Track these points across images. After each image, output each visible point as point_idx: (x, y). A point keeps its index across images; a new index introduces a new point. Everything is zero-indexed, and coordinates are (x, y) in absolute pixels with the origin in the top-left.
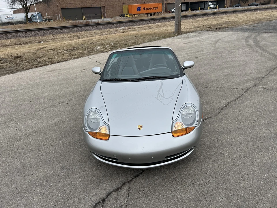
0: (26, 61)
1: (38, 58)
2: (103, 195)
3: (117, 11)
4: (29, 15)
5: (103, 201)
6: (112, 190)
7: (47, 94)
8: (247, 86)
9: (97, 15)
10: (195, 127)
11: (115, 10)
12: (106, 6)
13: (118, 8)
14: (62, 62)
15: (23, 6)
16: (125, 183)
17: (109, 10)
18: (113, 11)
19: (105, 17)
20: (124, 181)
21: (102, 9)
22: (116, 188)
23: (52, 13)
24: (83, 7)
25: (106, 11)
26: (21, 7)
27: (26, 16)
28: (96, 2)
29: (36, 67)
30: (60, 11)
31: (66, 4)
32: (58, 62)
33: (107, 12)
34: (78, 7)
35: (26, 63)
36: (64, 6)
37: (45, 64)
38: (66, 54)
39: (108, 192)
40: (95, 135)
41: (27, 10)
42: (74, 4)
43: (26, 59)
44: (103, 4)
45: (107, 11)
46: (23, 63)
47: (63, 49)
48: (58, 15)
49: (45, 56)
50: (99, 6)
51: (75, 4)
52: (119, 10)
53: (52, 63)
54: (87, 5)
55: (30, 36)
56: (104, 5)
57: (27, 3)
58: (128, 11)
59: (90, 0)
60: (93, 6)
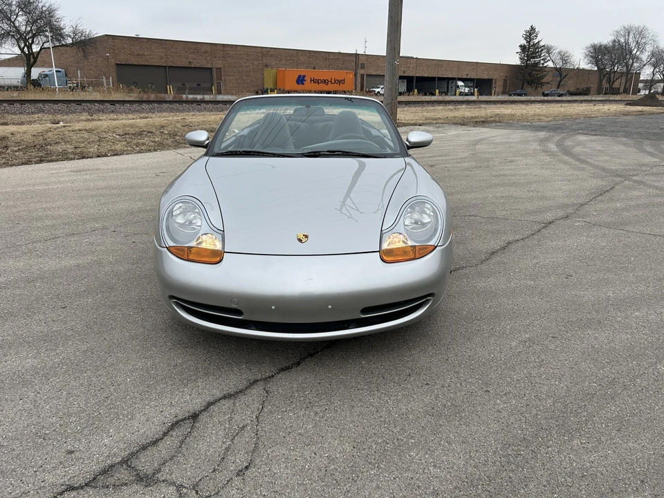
0: (16, 149)
1: (46, 145)
2: (196, 404)
3: (248, 81)
4: (35, 73)
5: (195, 417)
6: (219, 394)
7: (62, 212)
8: (549, 216)
9: (202, 85)
10: (436, 247)
11: (245, 78)
12: (224, 67)
13: (252, 75)
14: (108, 156)
15: (22, 50)
16: (256, 382)
17: (231, 78)
18: (239, 81)
19: (219, 92)
20: (252, 378)
21: (214, 74)
22: (232, 391)
23: (92, 72)
24: (170, 64)
25: (223, 78)
26: (17, 51)
27: (28, 73)
28: (202, 56)
29: (41, 161)
30: (113, 70)
31: (130, 54)
32: (98, 156)
33: (225, 80)
34: (157, 64)
35: (16, 151)
36: (123, 59)
37: (65, 156)
38: (120, 141)
39: (210, 399)
40: (185, 254)
41: (32, 60)
42: (147, 57)
43: (18, 143)
44: (219, 62)
45: (227, 78)
46: (9, 151)
47: (114, 132)
48: (108, 78)
49: (66, 142)
50: (209, 66)
51: (151, 57)
52: (254, 80)
53: (83, 158)
54: (180, 61)
55: (33, 113)
56: (220, 66)
57: (33, 42)
58: (276, 84)
59: (187, 52)
60: (193, 66)
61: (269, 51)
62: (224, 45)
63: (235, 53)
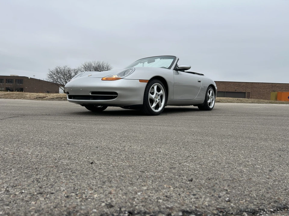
3: (264, 98)
10: (122, 79)
11: (262, 97)
12: (251, 92)
13: (266, 95)
21: (246, 95)
24: (227, 91)
28: (241, 88)
34: (221, 91)
44: (249, 90)
45: (252, 97)
50: (244, 91)
54: (231, 89)
59: (235, 86)
60: (237, 92)
61: (276, 85)
62: (252, 83)
63: (258, 86)
